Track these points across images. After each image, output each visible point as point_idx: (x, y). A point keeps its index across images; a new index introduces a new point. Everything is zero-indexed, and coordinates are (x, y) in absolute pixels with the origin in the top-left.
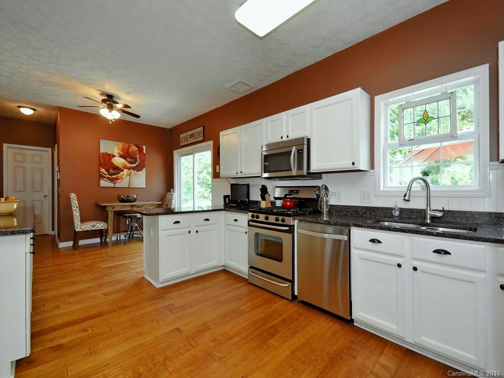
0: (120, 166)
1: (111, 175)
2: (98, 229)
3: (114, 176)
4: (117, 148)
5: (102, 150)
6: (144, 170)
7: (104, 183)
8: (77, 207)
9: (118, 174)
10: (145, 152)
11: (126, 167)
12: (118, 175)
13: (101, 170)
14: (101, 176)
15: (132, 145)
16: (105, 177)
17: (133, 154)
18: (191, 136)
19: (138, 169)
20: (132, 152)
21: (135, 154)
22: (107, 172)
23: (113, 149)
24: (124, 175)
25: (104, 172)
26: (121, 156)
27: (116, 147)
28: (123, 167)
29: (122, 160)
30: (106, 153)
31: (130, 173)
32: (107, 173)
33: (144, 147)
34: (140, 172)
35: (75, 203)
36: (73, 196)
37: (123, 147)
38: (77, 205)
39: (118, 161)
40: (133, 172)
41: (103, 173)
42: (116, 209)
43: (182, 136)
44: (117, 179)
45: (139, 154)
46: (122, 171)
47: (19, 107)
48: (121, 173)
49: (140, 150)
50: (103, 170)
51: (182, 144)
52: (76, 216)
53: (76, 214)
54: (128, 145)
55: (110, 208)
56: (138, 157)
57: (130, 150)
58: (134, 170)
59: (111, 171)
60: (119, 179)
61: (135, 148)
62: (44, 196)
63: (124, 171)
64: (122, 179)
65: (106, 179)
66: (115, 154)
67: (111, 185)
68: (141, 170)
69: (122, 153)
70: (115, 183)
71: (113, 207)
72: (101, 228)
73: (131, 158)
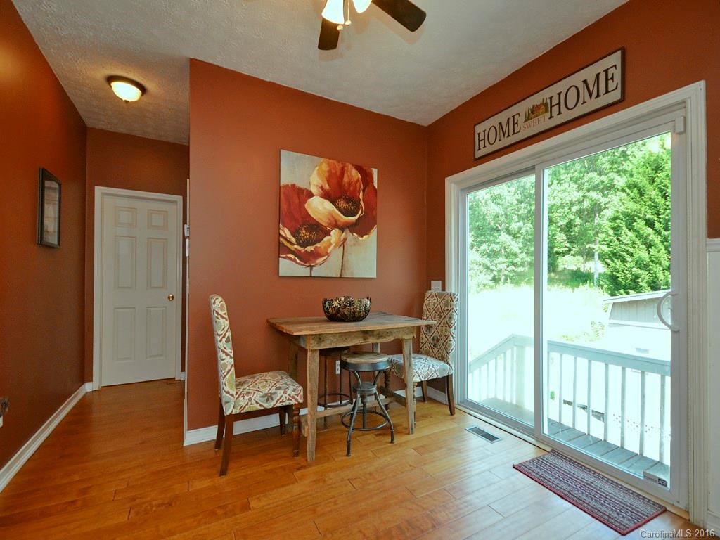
0: (323, 221)
1: (304, 245)
2: (279, 405)
3: (309, 249)
4: (319, 174)
5: (285, 180)
6: (374, 232)
7: (288, 267)
8: (227, 341)
9: (320, 240)
10: (376, 184)
11: (336, 225)
12: (318, 245)
13: (281, 232)
14: (282, 249)
15: (350, 166)
16: (290, 251)
17: (351, 188)
18: (534, 112)
19: (361, 228)
20: (350, 184)
21: (356, 191)
22: (294, 237)
23: (309, 176)
24: (331, 244)
25: (289, 235)
26: (326, 195)
27: (315, 172)
28: (330, 224)
29: (328, 206)
30: (293, 186)
31: (345, 240)
32: (293, 240)
33: (375, 171)
34: (365, 237)
35: (223, 326)
36: (218, 304)
37: (330, 171)
38: (229, 334)
39: (320, 208)
40: (351, 237)
41: (285, 238)
42: (327, 345)
43: (480, 128)
44: (316, 255)
45: (364, 191)
46: (328, 233)
47: (111, 79)
48: (326, 239)
49: (366, 178)
50: (286, 232)
51: (479, 154)
52: (225, 366)
53: (226, 361)
54: (341, 166)
55: (312, 342)
56: (361, 197)
57: (346, 179)
58: (352, 232)
59: (304, 234)
60: (321, 256)
61: (356, 175)
62: (169, 298)
63: (332, 233)
64: (327, 254)
65: (292, 256)
66: (314, 190)
67: (302, 271)
68: (366, 232)
69: (327, 187)
70: (311, 267)
71: (320, 338)
72: (287, 403)
73: (348, 201)
